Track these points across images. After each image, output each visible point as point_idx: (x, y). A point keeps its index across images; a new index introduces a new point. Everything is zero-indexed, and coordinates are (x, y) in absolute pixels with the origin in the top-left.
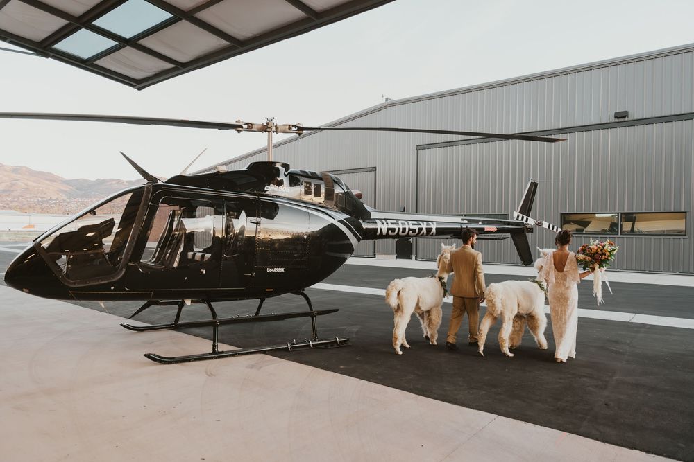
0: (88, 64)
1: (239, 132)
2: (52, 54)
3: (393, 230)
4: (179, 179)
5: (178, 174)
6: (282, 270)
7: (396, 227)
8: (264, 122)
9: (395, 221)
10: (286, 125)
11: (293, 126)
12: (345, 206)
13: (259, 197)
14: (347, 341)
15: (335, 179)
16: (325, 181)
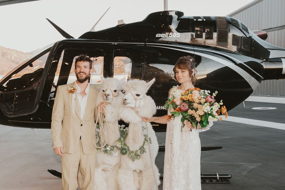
4: (89, 35)
12: (241, 46)
13: (146, 44)
14: (230, 178)
15: (231, 21)
16: (218, 23)
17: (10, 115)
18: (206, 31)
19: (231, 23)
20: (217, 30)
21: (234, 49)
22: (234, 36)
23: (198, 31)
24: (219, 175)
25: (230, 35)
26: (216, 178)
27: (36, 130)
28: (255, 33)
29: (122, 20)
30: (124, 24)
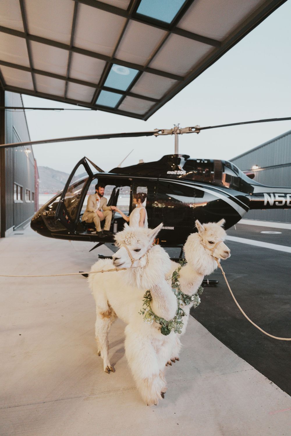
0: (115, 110)
1: (156, 136)
2: (98, 108)
3: (280, 202)
4: (116, 170)
5: (116, 167)
6: (172, 228)
7: (283, 200)
8: (173, 127)
9: (283, 195)
10: (187, 128)
11: (193, 128)
12: (232, 183)
13: (159, 179)
14: (217, 283)
15: (225, 163)
16: (215, 165)
17: (52, 229)
18: (206, 171)
19: (225, 165)
20: (214, 170)
21: (227, 185)
22: (227, 175)
23: (199, 170)
24: (209, 281)
25: (224, 174)
26: (207, 283)
27: (72, 241)
28: (244, 173)
29: (142, 160)
30: (143, 163)
